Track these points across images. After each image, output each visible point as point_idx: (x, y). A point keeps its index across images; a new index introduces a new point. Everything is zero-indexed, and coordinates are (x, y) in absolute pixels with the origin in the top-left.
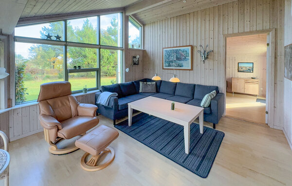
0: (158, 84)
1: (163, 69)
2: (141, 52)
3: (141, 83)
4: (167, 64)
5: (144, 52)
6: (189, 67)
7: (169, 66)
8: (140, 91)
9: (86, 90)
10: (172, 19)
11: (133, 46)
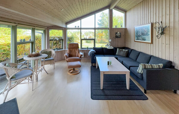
0: (129, 51)
1: (135, 41)
2: (123, 29)
3: (118, 49)
4: (137, 38)
5: (126, 29)
6: (149, 41)
7: (138, 39)
8: (117, 54)
9: (88, 48)
10: (140, 3)
11: (116, 26)
